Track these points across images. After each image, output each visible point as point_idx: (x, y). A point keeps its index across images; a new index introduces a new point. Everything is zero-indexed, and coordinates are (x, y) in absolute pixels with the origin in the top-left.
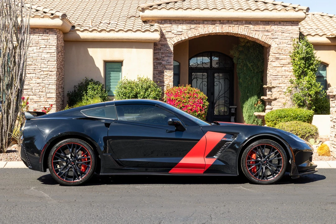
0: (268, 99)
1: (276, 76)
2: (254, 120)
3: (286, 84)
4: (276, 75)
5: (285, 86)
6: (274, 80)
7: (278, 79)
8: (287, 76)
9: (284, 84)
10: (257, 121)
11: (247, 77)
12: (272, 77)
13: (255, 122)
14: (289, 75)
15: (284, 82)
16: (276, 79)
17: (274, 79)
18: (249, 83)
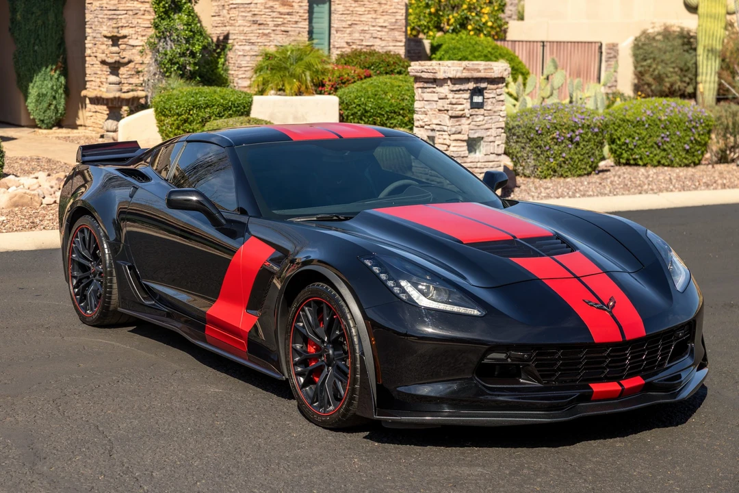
0: (116, 62)
1: (115, 10)
2: (50, 105)
3: (134, 29)
4: (115, 8)
5: (134, 32)
6: (110, 19)
7: (120, 17)
8: (137, 11)
9: (131, 29)
10: (56, 107)
11: (34, 9)
12: (106, 12)
13: (52, 107)
14: (142, 9)
15: (131, 25)
16: (115, 17)
17: (111, 17)
18: (40, 22)
